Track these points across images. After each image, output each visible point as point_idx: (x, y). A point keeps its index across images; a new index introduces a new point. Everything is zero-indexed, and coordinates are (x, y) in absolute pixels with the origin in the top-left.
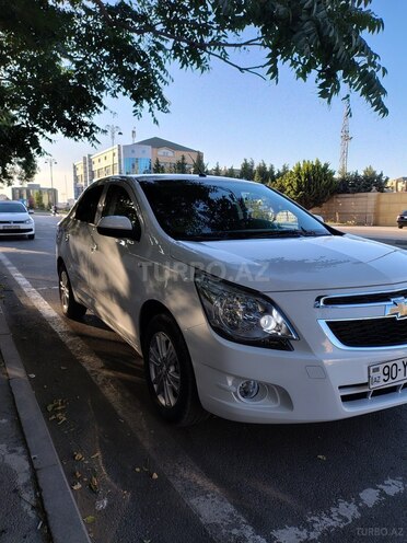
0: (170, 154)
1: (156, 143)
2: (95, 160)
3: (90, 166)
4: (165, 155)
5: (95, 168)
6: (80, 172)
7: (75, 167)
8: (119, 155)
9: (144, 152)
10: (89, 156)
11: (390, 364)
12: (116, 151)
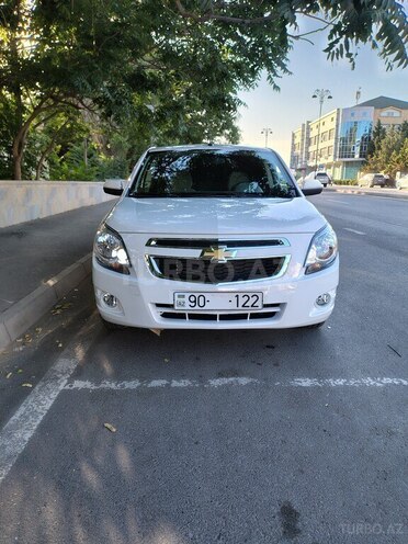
0: (396, 114)
1: (381, 103)
2: (313, 126)
3: (308, 133)
4: (390, 116)
5: (313, 134)
6: (298, 140)
7: (293, 135)
8: (337, 120)
9: (365, 114)
10: (308, 122)
11: (197, 295)
12: (335, 116)
